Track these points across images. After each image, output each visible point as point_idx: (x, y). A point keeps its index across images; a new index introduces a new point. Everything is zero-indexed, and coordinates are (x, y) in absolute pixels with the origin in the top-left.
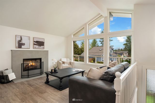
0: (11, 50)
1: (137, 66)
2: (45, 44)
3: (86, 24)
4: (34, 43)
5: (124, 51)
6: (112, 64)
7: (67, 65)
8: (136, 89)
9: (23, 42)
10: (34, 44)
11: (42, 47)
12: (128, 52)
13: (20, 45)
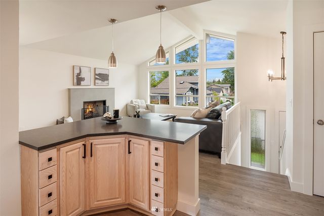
0: (69, 89)
1: (241, 106)
2: (110, 78)
3: (171, 47)
4: (96, 77)
5: (223, 84)
6: (213, 104)
7: (144, 110)
8: (240, 133)
9: (82, 76)
10: (96, 79)
11: (106, 82)
12: (230, 87)
13: (79, 80)
